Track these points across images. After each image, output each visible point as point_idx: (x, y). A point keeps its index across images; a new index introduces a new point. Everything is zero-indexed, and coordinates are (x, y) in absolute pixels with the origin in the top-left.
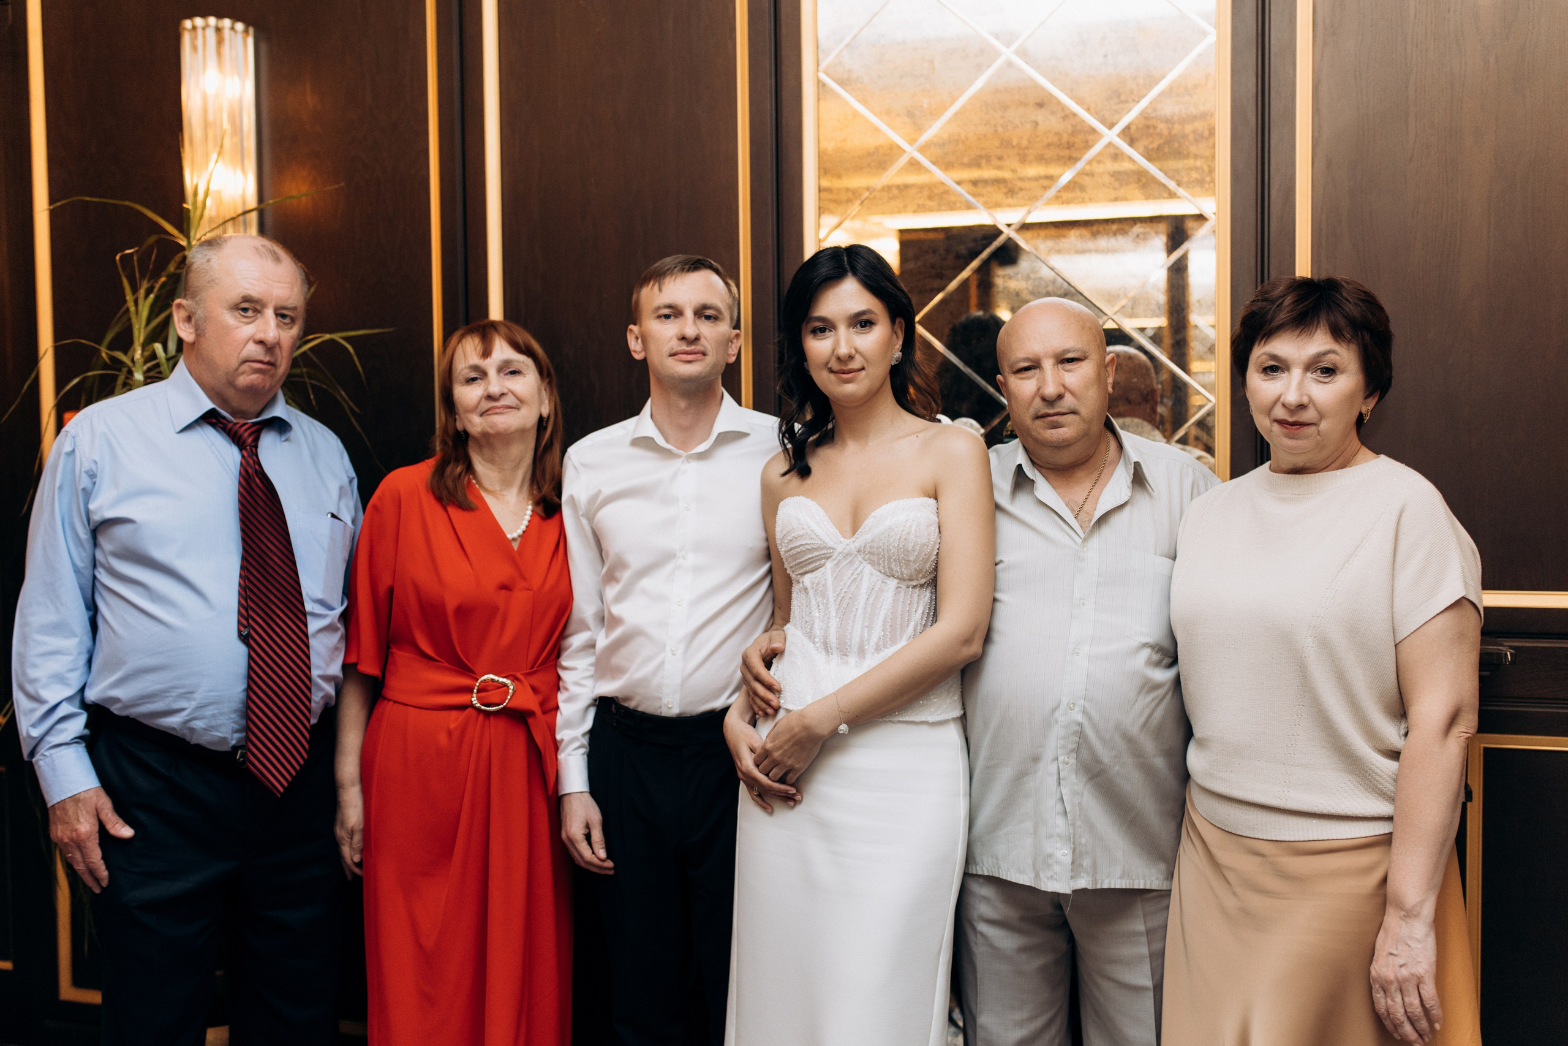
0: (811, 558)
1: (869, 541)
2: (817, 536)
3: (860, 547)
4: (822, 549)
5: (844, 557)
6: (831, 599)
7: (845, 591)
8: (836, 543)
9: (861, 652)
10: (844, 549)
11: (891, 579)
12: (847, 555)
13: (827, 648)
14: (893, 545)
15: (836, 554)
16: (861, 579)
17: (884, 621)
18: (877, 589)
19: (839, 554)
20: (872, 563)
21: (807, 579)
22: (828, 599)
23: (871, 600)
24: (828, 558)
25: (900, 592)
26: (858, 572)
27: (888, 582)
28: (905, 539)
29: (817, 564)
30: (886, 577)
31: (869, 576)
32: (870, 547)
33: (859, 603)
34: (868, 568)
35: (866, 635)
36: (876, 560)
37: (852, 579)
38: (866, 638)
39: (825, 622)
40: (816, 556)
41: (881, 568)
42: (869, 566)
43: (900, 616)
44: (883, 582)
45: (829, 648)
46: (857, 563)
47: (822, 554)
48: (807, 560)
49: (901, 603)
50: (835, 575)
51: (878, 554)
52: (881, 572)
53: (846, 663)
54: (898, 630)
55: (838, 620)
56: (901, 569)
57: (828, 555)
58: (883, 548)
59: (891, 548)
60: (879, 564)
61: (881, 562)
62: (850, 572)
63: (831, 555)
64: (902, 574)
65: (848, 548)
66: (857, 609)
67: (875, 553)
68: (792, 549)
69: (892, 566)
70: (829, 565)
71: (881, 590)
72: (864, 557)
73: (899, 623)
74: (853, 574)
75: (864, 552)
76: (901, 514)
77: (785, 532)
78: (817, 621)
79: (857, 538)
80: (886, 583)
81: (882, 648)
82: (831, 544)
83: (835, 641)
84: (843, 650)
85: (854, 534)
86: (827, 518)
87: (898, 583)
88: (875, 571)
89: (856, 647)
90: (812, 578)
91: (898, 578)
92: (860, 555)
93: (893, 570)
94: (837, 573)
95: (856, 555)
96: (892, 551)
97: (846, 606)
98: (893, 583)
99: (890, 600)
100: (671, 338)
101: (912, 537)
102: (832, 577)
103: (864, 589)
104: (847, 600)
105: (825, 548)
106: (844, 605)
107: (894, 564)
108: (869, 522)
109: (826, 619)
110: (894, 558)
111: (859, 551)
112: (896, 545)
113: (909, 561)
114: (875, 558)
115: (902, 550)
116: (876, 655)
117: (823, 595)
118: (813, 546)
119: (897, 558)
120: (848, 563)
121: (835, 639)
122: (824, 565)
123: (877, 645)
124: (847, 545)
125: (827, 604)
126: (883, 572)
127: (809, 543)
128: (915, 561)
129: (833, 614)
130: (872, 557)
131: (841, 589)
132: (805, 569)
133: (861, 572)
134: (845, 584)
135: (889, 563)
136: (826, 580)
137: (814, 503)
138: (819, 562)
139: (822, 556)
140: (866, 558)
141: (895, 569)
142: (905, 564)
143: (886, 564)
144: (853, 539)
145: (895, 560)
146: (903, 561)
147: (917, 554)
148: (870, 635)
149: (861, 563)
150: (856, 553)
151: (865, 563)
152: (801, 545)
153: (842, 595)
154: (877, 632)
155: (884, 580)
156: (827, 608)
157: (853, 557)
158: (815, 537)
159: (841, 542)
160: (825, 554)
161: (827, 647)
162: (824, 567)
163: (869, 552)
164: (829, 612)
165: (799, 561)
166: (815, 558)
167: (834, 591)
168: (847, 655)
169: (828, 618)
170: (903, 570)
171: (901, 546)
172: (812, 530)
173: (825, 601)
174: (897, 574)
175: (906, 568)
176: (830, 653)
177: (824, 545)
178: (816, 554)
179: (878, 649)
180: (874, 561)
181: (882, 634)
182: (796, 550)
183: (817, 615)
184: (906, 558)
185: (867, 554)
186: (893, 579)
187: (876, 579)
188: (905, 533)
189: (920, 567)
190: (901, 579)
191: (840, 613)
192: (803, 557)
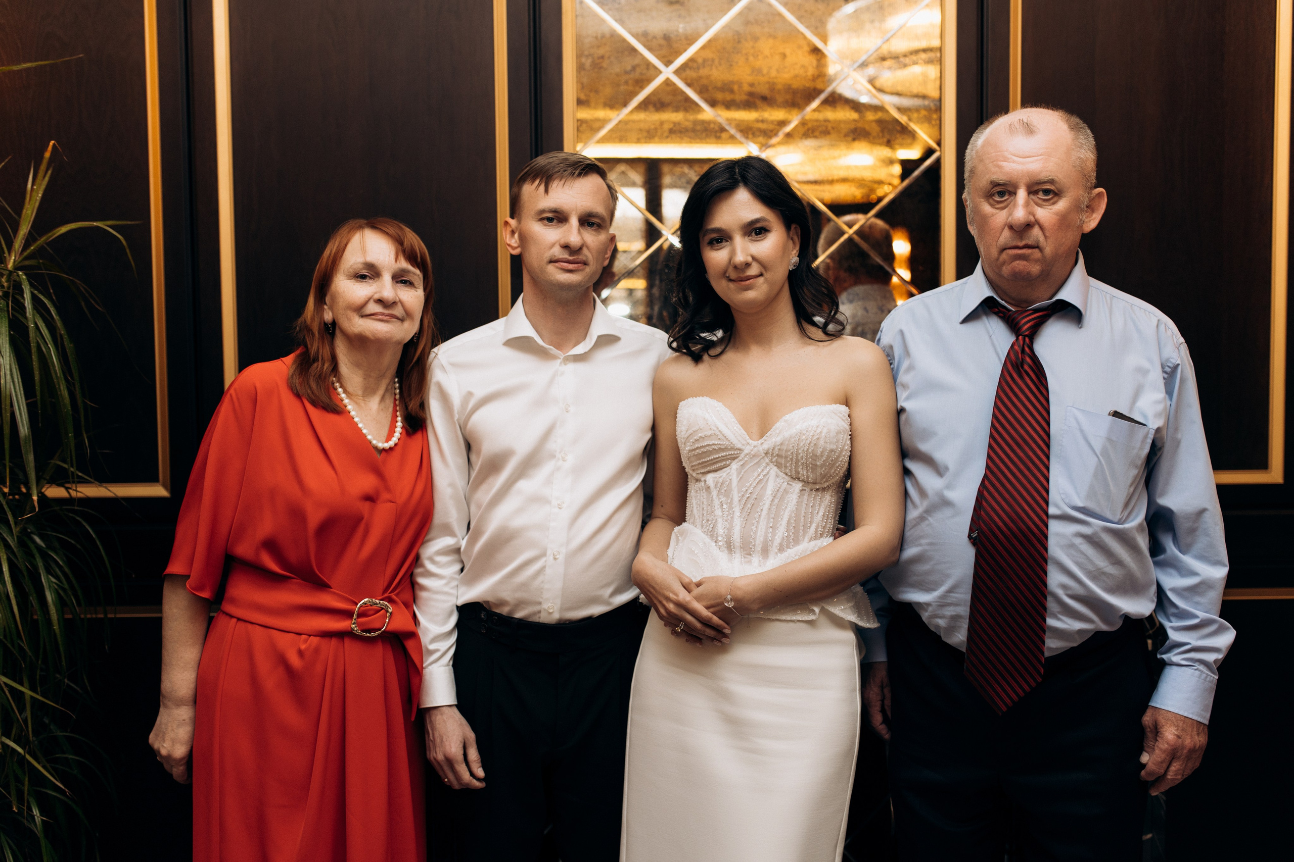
0: (717, 458)
1: (778, 443)
2: (725, 437)
3: (769, 449)
4: (729, 450)
5: (751, 458)
6: (736, 499)
7: (750, 491)
8: (743, 445)
9: (765, 552)
10: (752, 451)
11: (797, 481)
12: (754, 456)
13: (729, 547)
14: (802, 449)
15: (742, 455)
16: (767, 481)
17: (788, 522)
18: (782, 490)
19: (746, 455)
20: (779, 465)
21: (710, 478)
22: (732, 499)
23: (776, 500)
24: (734, 459)
25: (803, 495)
26: (764, 474)
27: (794, 484)
28: (815, 444)
29: (722, 464)
30: (792, 480)
31: (775, 479)
32: (779, 449)
33: (764, 504)
34: (774, 470)
35: (770, 535)
36: (783, 462)
37: (758, 480)
38: (770, 538)
39: (729, 521)
40: (722, 456)
41: (787, 471)
42: (775, 468)
43: (803, 518)
44: (788, 484)
45: (732, 547)
46: (764, 464)
47: (729, 455)
48: (712, 460)
49: (804, 506)
50: (741, 476)
51: (786, 457)
52: (786, 474)
53: (750, 562)
54: (801, 531)
55: (742, 519)
56: (807, 472)
57: (735, 456)
58: (792, 451)
59: (800, 451)
60: (786, 467)
61: (788, 465)
62: (756, 474)
63: (737, 456)
64: (808, 477)
65: (756, 449)
66: (762, 510)
67: (784, 455)
68: (697, 448)
69: (799, 470)
70: (735, 466)
71: (786, 492)
72: (772, 459)
73: (802, 524)
74: (759, 475)
75: (772, 454)
76: (812, 419)
77: (690, 431)
78: (720, 520)
79: (765, 440)
80: (791, 485)
81: (785, 549)
82: (739, 446)
83: (739, 540)
84: (747, 549)
85: (762, 436)
86: (734, 420)
87: (802, 486)
88: (781, 474)
89: (760, 546)
90: (716, 478)
91: (803, 481)
92: (768, 457)
93: (799, 473)
94: (742, 473)
95: (763, 457)
96: (801, 455)
97: (750, 505)
98: (798, 486)
99: (795, 501)
100: (553, 245)
101: (821, 442)
102: (737, 477)
103: (769, 492)
104: (752, 501)
105: (732, 448)
106: (749, 506)
107: (801, 467)
108: (780, 425)
109: (729, 518)
110: (802, 462)
111: (766, 453)
112: (806, 449)
113: (816, 465)
114: (783, 461)
115: (811, 454)
116: (779, 554)
117: (728, 493)
118: (719, 446)
119: (805, 462)
120: (755, 464)
121: (739, 538)
122: (729, 465)
123: (781, 545)
124: (754, 447)
125: (731, 503)
126: (789, 474)
127: (716, 443)
128: (822, 466)
129: (737, 514)
130: (779, 460)
131: (747, 490)
132: (709, 468)
133: (768, 473)
134: (751, 485)
135: (797, 466)
136: (731, 479)
137: (720, 404)
138: (724, 463)
139: (728, 457)
140: (773, 460)
141: (801, 473)
142: (811, 468)
143: (794, 467)
144: (761, 441)
145: (803, 464)
146: (811, 466)
147: (825, 459)
148: (774, 535)
149: (768, 464)
150: (764, 455)
151: (772, 465)
152: (708, 445)
153: (747, 496)
154: (781, 531)
155: (789, 483)
156: (731, 507)
157: (760, 458)
158: (723, 438)
159: (748, 443)
160: (731, 454)
161: (731, 546)
162: (728, 468)
163: (778, 455)
164: (734, 511)
165: (704, 460)
166: (719, 459)
167: (739, 492)
168: (750, 555)
169: (732, 517)
170: (809, 473)
171: (810, 451)
172: (720, 431)
173: (729, 501)
174: (803, 478)
175: (812, 472)
176: (733, 552)
177: (732, 445)
178: (722, 455)
179: (781, 549)
180: (781, 464)
181: (786, 535)
182: (702, 450)
183: (720, 514)
184: (814, 462)
185: (775, 457)
186: (798, 482)
187: (782, 481)
188: (815, 438)
189: (826, 472)
190: (806, 482)
191: (745, 513)
192: (709, 456)
